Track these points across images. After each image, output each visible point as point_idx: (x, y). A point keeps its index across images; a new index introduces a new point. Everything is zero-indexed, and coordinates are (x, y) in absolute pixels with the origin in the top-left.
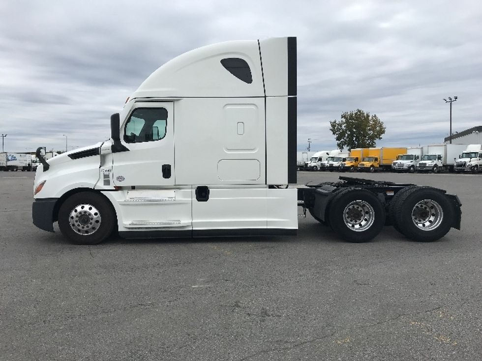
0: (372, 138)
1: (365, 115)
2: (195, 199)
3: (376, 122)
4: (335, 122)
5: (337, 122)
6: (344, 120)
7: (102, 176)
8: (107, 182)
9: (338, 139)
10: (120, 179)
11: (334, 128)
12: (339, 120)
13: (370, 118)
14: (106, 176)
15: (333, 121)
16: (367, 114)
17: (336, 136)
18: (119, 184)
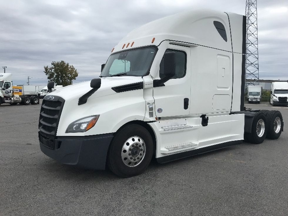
0: (71, 79)
1: (66, 64)
2: (201, 125)
3: (73, 69)
4: (47, 67)
5: (49, 67)
6: (53, 66)
7: (148, 109)
8: (151, 115)
9: (49, 78)
10: (160, 110)
11: (47, 71)
12: (50, 66)
13: (69, 67)
14: (151, 109)
15: (46, 66)
16: (67, 64)
17: (47, 76)
18: (159, 115)
